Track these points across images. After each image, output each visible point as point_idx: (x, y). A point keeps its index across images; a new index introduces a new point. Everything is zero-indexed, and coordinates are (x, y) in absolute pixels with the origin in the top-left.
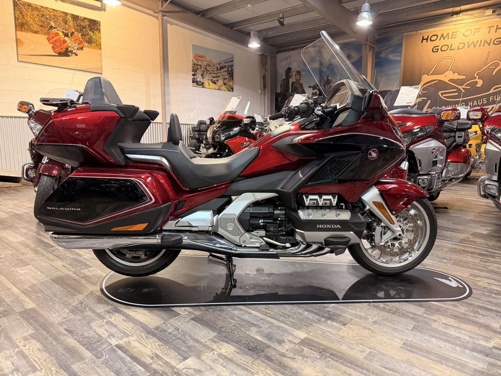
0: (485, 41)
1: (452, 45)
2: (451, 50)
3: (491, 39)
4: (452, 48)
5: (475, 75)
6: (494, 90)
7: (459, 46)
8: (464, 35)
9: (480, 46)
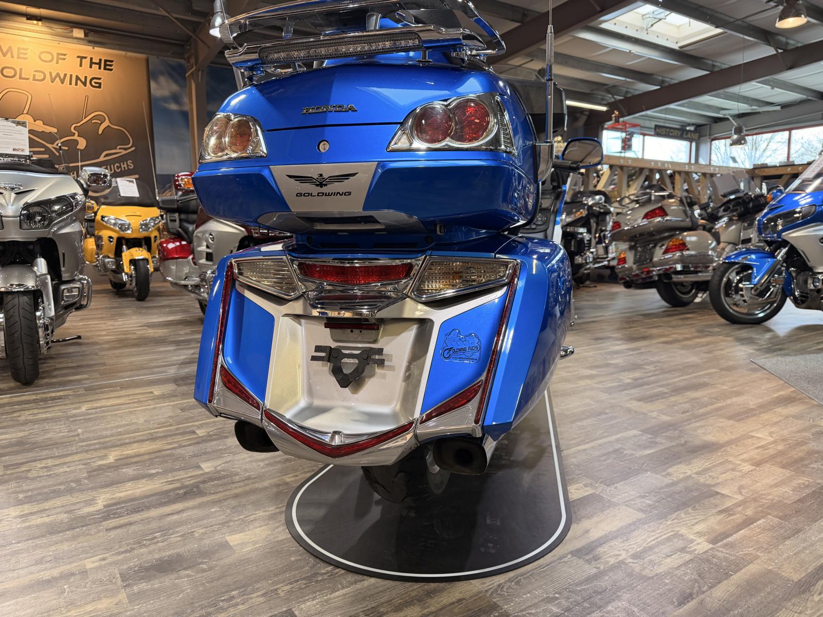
0: (78, 78)
1: (21, 69)
2: (21, 78)
3: (86, 77)
4: (23, 76)
5: (73, 130)
6: (105, 156)
7: (34, 76)
8: (40, 58)
9: (71, 84)
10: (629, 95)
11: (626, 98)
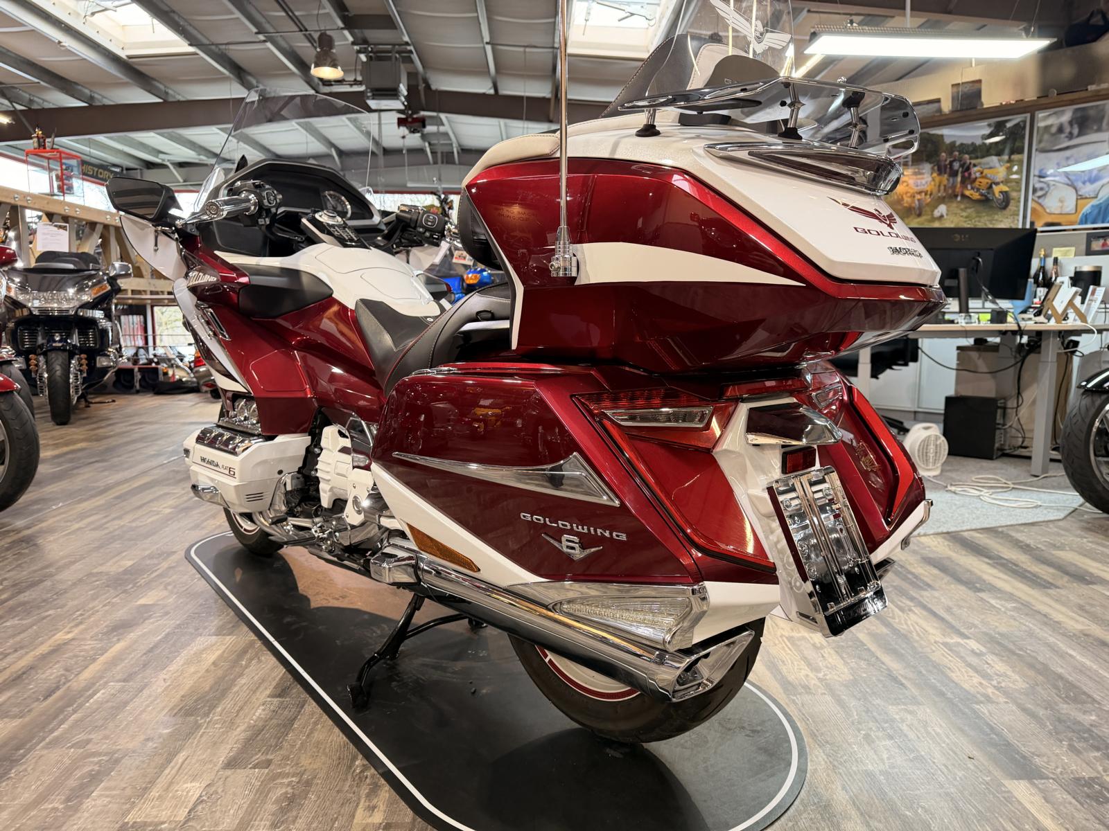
10: (35, 107)
11: (30, 109)
